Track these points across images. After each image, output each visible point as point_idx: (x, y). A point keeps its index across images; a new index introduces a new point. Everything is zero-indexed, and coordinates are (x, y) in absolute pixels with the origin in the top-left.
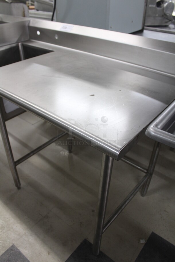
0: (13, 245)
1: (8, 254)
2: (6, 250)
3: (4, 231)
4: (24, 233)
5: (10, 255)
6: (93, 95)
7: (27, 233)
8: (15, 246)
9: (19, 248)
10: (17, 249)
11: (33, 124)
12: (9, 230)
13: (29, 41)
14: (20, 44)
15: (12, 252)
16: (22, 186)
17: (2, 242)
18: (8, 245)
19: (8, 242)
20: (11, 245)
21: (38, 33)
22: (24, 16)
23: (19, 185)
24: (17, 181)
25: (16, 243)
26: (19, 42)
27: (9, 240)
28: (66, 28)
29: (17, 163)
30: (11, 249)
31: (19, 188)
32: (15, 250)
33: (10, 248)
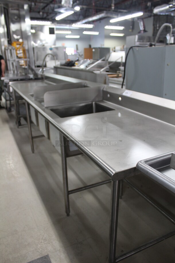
0: (48, 255)
1: (42, 260)
2: (42, 256)
3: (46, 243)
4: (59, 249)
5: (43, 262)
6: (121, 141)
7: (61, 250)
8: (49, 256)
9: (51, 259)
10: (50, 259)
11: (97, 170)
12: (49, 243)
13: (102, 101)
14: (94, 103)
15: (45, 259)
16: (70, 214)
17: (41, 250)
18: (44, 254)
19: (45, 251)
20: (46, 254)
21: (109, 96)
22: (105, 83)
23: (68, 212)
24: (68, 207)
25: (50, 254)
26: (94, 101)
27: (46, 250)
28: (127, 93)
29: (70, 193)
30: (45, 258)
31: (68, 215)
32: (47, 259)
33: (44, 256)
